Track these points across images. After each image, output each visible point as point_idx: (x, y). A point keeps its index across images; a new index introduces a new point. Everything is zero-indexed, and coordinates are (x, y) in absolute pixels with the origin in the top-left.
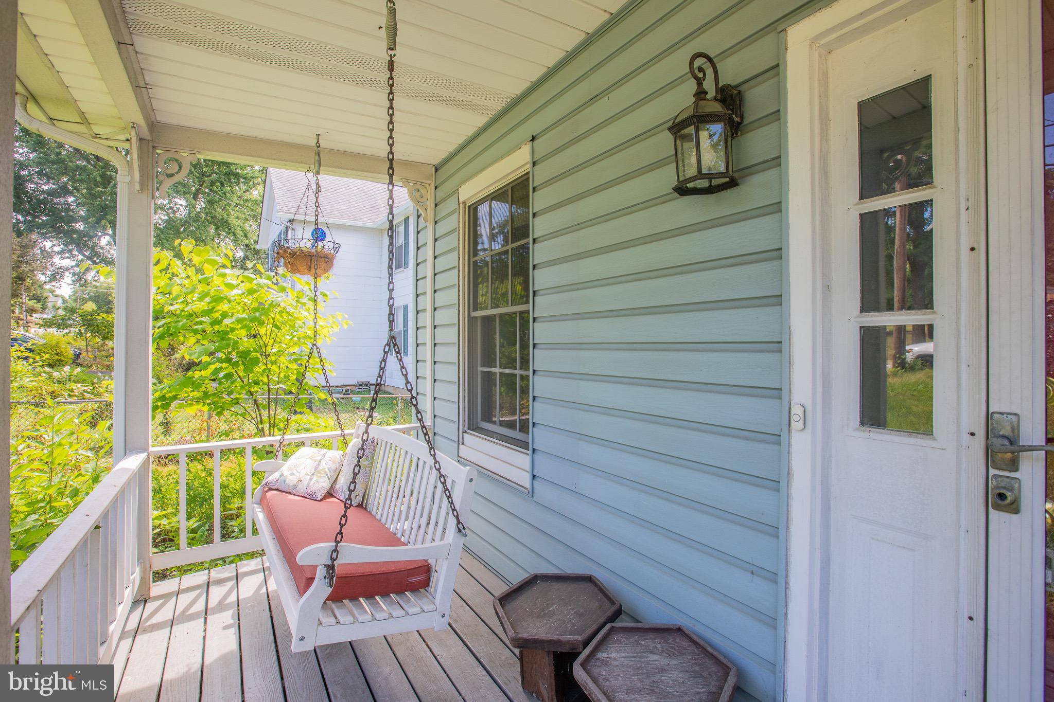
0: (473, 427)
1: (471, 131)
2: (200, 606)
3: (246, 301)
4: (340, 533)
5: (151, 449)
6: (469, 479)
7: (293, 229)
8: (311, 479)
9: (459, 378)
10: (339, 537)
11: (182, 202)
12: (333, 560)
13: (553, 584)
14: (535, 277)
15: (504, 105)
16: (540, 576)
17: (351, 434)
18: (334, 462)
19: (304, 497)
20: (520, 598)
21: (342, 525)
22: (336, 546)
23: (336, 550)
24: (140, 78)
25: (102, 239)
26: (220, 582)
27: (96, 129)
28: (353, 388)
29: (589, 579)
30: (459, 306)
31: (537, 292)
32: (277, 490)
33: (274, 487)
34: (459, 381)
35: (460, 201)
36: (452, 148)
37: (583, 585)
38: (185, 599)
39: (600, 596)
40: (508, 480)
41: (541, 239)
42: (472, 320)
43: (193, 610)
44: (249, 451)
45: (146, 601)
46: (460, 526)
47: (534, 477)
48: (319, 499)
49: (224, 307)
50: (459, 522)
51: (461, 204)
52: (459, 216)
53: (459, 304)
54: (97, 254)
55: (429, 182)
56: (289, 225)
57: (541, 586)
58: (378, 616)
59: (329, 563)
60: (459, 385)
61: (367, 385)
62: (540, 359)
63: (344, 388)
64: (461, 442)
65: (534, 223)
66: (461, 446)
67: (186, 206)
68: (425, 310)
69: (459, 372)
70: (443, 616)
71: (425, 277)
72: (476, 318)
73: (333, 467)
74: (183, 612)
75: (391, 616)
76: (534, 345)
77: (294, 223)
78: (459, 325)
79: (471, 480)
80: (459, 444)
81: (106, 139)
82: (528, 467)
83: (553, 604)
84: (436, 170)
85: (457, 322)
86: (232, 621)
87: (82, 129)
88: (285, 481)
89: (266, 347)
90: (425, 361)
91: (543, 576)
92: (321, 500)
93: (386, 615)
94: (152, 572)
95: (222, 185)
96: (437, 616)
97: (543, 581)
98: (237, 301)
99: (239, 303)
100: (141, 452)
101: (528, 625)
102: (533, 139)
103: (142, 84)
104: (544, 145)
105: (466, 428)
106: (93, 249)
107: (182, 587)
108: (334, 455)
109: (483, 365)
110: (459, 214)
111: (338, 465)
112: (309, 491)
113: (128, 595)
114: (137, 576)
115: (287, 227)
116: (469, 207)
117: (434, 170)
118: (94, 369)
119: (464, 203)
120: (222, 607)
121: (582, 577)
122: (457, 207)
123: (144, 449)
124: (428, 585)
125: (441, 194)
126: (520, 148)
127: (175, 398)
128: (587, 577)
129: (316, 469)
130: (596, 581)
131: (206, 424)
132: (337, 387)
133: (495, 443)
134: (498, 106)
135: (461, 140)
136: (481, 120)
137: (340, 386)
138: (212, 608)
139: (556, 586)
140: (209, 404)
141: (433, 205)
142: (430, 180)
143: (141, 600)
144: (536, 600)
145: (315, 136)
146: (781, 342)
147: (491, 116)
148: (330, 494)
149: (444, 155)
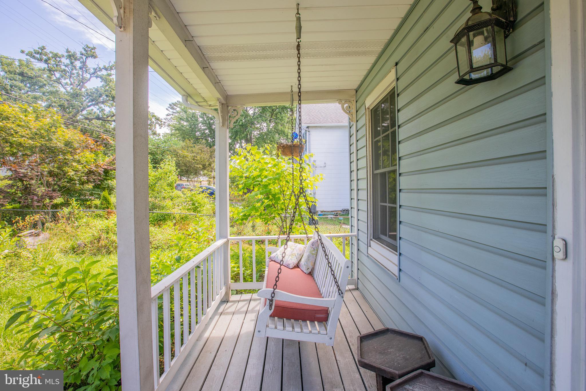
0: (376, 237)
1: (369, 67)
2: (245, 309)
3: (273, 170)
4: (276, 285)
5: (229, 237)
6: (347, 266)
7: (309, 131)
8: (288, 258)
9: (368, 209)
10: (275, 287)
11: (265, 125)
12: (273, 297)
13: (398, 336)
14: (400, 148)
15: (382, 47)
16: (390, 330)
17: (311, 237)
18: (300, 251)
19: (285, 266)
20: (374, 339)
21: (277, 281)
22: (274, 291)
23: (273, 293)
24: (217, 79)
25: (237, 145)
26: (255, 300)
27: (210, 103)
28: (340, 212)
29: (421, 339)
30: (367, 168)
31: (401, 158)
32: (274, 261)
33: (273, 260)
34: (368, 210)
35: (366, 108)
36: (361, 78)
37: (416, 342)
38: (241, 304)
39: (424, 352)
40: (388, 270)
41: (402, 125)
42: (374, 176)
43: (242, 310)
44: (254, 242)
45: (228, 302)
46: (340, 291)
47: (400, 270)
48: (291, 268)
49: (265, 173)
50: (339, 290)
51: (367, 109)
52: (366, 117)
53: (367, 166)
54: (235, 152)
55: (353, 99)
56: (307, 129)
57: (389, 336)
58: (313, 331)
59: (271, 298)
60: (368, 212)
61: (347, 211)
62: (403, 199)
63: (335, 212)
64: (369, 245)
65: (399, 115)
66: (369, 248)
67: (266, 126)
68: (354, 171)
69: (368, 205)
70: (331, 338)
71: (353, 152)
72: (377, 174)
73: (300, 253)
74: (239, 310)
75: (319, 333)
76: (400, 190)
77: (309, 128)
78: (367, 179)
79: (348, 267)
80: (368, 246)
81: (214, 106)
82: (397, 262)
83: (392, 348)
84: (357, 92)
85: (366, 177)
86: (254, 318)
87: (205, 104)
88: (277, 257)
89: (283, 192)
90: (354, 199)
91: (392, 330)
92: (292, 269)
93: (308, 331)
94: (231, 290)
95: (281, 113)
96: (327, 338)
97: (392, 333)
98: (270, 170)
99: (270, 171)
100: (225, 238)
101: (372, 356)
102: (397, 64)
103: (218, 81)
104: (402, 67)
105: (372, 238)
106: (234, 150)
107: (241, 299)
108: (301, 246)
109: (381, 202)
110: (366, 115)
111: (302, 252)
112: (287, 263)
113: (218, 298)
114: (223, 291)
115: (306, 131)
116: (371, 110)
117: (355, 92)
118: (234, 201)
119: (368, 108)
120: (252, 311)
121: (416, 336)
122: (365, 111)
123: (226, 237)
124: (327, 320)
125: (359, 105)
126: (391, 71)
127: (249, 215)
128: (420, 337)
129: (292, 252)
130: (424, 341)
131: (267, 227)
132: (332, 211)
133: (384, 247)
134: (379, 49)
135: (365, 73)
136: (372, 59)
137: (333, 211)
138: (250, 311)
139: (399, 338)
140: (262, 219)
141: (355, 111)
142: (353, 98)
143: (225, 301)
144: (383, 343)
145: (291, 87)
146: (546, 188)
147: (377, 55)
148: (297, 266)
149: (358, 83)
